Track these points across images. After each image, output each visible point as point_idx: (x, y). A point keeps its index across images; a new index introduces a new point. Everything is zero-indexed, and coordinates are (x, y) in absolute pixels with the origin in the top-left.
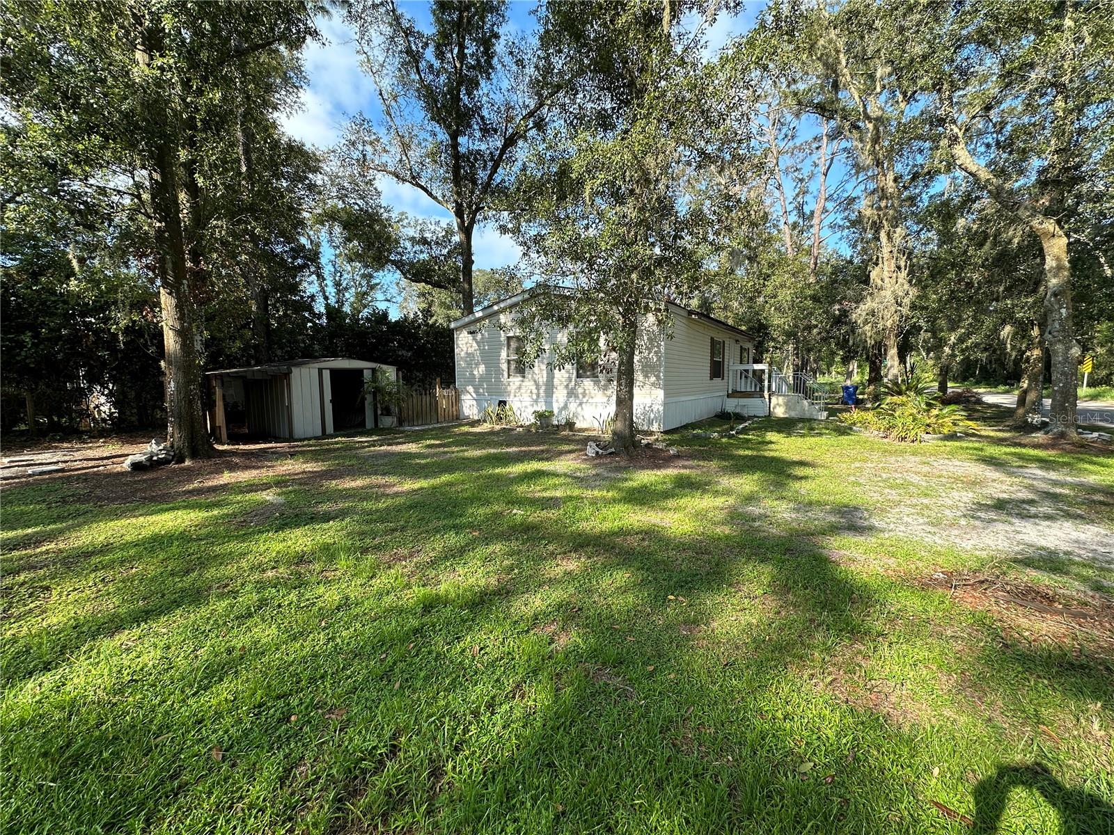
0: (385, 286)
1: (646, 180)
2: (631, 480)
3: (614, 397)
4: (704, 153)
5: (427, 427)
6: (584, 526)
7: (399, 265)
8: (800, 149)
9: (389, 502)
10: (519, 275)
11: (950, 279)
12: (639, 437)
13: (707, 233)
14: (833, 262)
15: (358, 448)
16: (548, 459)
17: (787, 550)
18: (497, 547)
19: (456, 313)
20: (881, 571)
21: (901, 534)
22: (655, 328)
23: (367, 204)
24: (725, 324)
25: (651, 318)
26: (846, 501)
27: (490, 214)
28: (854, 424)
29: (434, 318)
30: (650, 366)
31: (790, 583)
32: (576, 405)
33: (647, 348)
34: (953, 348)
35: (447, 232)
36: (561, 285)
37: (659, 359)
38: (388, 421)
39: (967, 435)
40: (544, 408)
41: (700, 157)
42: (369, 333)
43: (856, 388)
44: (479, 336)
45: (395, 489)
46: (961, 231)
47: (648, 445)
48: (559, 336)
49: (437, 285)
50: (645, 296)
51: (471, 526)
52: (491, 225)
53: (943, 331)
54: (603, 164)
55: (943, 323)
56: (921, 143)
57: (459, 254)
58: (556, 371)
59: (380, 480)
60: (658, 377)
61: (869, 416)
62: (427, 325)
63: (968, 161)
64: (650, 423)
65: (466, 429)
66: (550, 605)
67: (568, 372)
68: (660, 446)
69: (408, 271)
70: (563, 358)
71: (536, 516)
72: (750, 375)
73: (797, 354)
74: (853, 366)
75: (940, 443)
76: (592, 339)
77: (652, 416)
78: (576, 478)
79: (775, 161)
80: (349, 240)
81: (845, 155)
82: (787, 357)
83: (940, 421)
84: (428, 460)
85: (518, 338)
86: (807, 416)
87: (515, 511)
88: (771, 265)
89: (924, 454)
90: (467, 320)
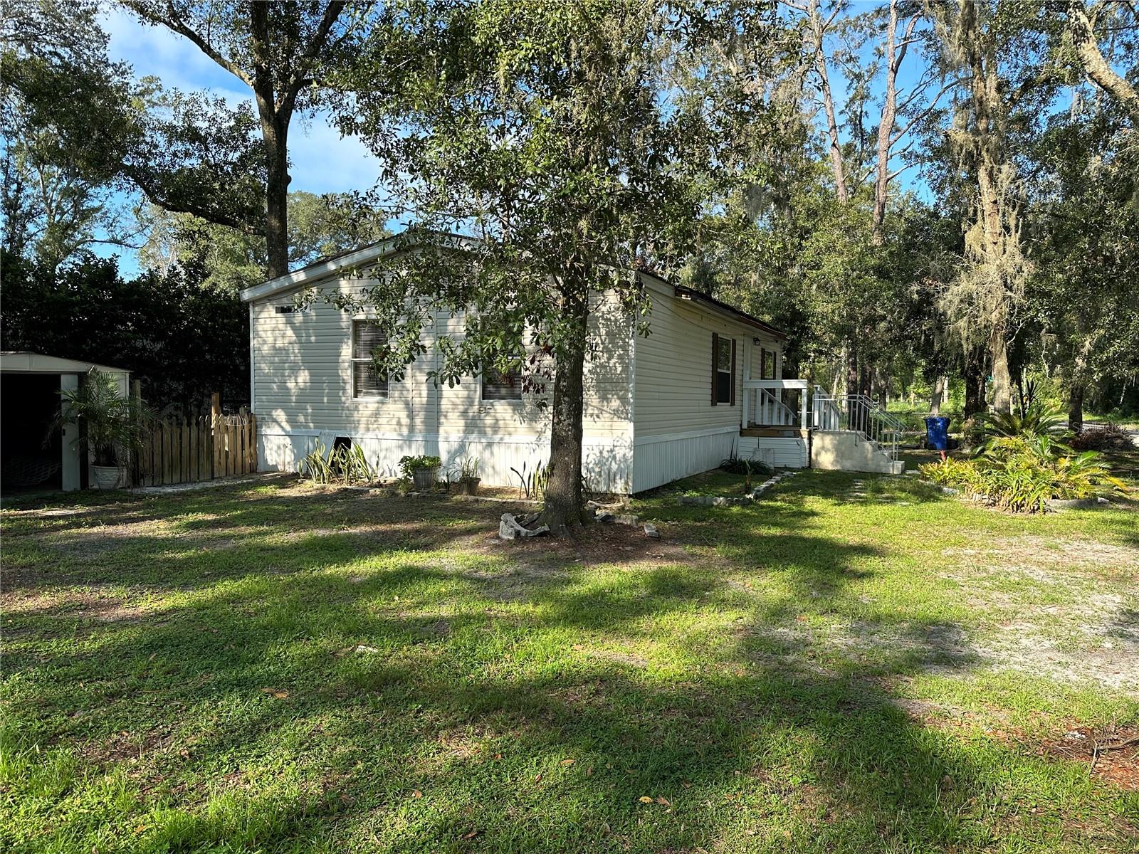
0: (112, 215)
1: (603, 58)
2: (577, 582)
3: (549, 433)
4: (701, 20)
5: (189, 488)
6: (491, 671)
7: (141, 177)
8: (856, 26)
9: (106, 638)
10: (376, 210)
11: (1082, 250)
12: (591, 503)
13: (708, 154)
14: (909, 213)
15: (42, 531)
16: (427, 547)
17: (841, 703)
18: (325, 721)
19: (254, 270)
20: (988, 732)
21: (1018, 667)
22: (619, 315)
23: (79, 55)
24: (735, 311)
25: (612, 298)
26: (932, 613)
27: (323, 94)
28: (945, 482)
29: (211, 279)
30: (611, 381)
31: (846, 760)
32: (480, 447)
33: (606, 349)
34: (1088, 359)
35: (238, 121)
36: (454, 232)
37: (626, 368)
38: (108, 477)
39: (1112, 499)
40: (422, 453)
41: (695, 26)
42: (74, 304)
43: (947, 422)
44: (299, 318)
45: (120, 612)
46: (1094, 175)
47: (607, 520)
48: (451, 323)
49: (217, 218)
50: (604, 259)
51: (273, 681)
52: (325, 114)
53: (1073, 332)
54: (531, 23)
55: (1072, 318)
56: (1034, 34)
57: (261, 163)
58: (446, 386)
59: (88, 594)
60: (623, 399)
61: (968, 468)
62: (195, 292)
63: (1101, 70)
64: (611, 479)
65: (269, 491)
66: (424, 829)
67: (467, 388)
68: (627, 520)
69: (160, 189)
70: (457, 365)
71: (401, 655)
72: (778, 397)
73: (854, 363)
74: (943, 384)
75: (1073, 514)
76: (509, 332)
77: (614, 467)
78: (479, 580)
79: (816, 42)
80: (39, 122)
81: (924, 42)
82: (838, 368)
83: (1073, 478)
84: (191, 553)
85: (372, 324)
86: (871, 467)
87: (361, 648)
88: (812, 214)
89: (1049, 533)
90: (275, 285)
